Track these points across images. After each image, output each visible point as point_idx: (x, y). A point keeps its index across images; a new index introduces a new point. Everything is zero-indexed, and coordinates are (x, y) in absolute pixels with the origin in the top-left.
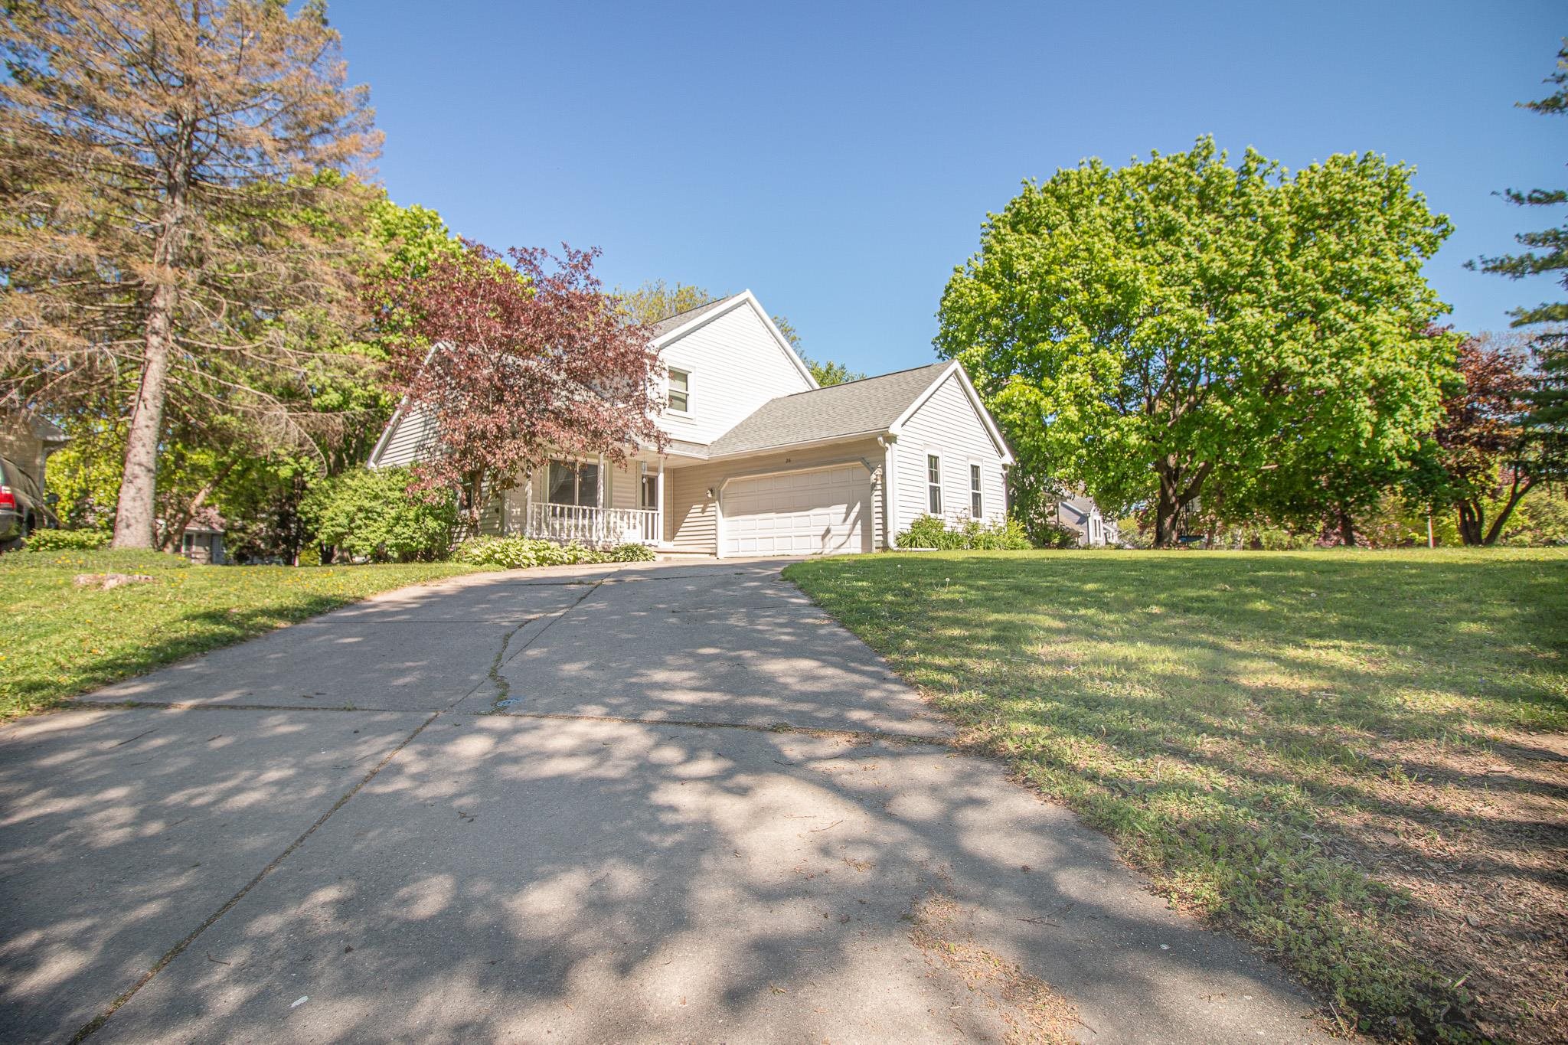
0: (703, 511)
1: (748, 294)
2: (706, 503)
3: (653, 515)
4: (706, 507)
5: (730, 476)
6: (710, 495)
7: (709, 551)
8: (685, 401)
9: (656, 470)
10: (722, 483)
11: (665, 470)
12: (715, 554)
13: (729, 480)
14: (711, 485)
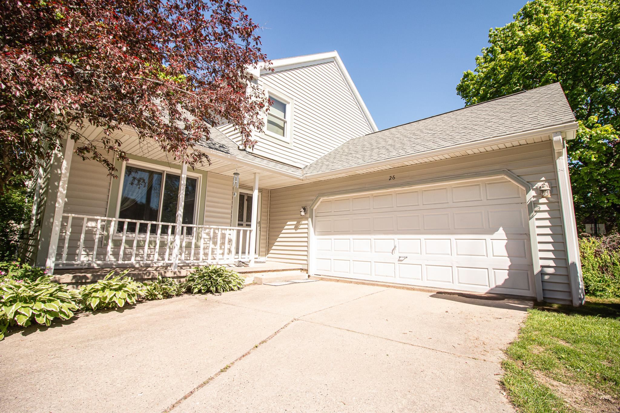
0: (296, 228)
1: (335, 54)
2: (299, 219)
3: (245, 232)
4: (299, 223)
5: (323, 195)
6: (303, 213)
7: (301, 267)
8: (283, 129)
9: (252, 189)
10: (315, 201)
11: (260, 190)
12: (307, 270)
13: (322, 199)
14: (304, 204)
